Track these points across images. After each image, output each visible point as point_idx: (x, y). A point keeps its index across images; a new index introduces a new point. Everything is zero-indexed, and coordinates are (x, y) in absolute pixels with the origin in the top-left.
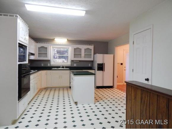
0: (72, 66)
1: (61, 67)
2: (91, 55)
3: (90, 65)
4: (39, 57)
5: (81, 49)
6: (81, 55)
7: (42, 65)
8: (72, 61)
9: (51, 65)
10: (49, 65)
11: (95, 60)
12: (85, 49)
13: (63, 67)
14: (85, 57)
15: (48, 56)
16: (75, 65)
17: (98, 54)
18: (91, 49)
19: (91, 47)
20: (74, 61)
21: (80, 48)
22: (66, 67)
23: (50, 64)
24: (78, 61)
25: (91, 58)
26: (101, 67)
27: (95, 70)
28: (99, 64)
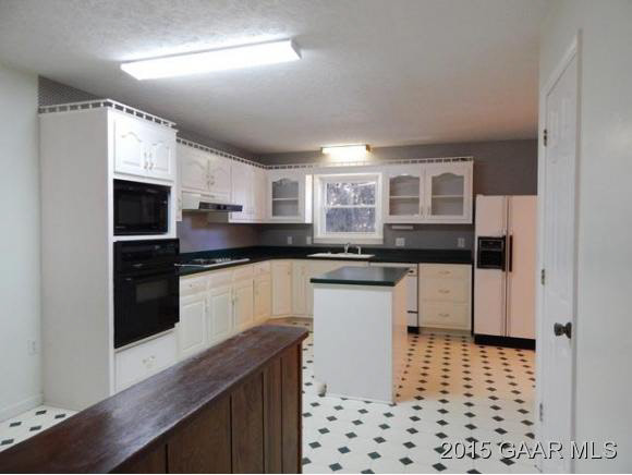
0: (389, 246)
1: (346, 248)
2: (461, 200)
3: (461, 244)
4: (274, 214)
5: (418, 179)
6: (416, 201)
7: (290, 241)
8: (388, 227)
9: (315, 242)
10: (309, 242)
11: (477, 223)
12: (434, 179)
13: (353, 250)
14: (435, 210)
15: (300, 211)
16: (400, 243)
17: (485, 194)
18: (462, 177)
20: (394, 227)
21: (414, 176)
22: (364, 251)
23: (312, 240)
24: (411, 228)
25: (461, 213)
26: (496, 254)
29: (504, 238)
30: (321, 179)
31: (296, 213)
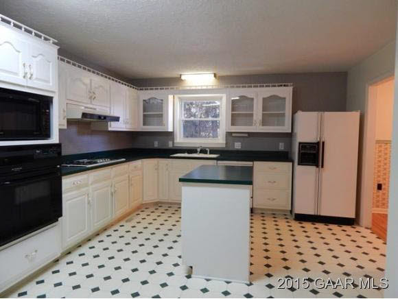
0: (231, 149)
1: (199, 150)
2: (283, 115)
3: (281, 147)
4: (144, 124)
5: (252, 99)
6: (251, 115)
7: (156, 145)
8: (229, 134)
9: (175, 145)
10: (170, 145)
11: (295, 131)
12: (264, 99)
13: (203, 151)
14: (264, 123)
15: (165, 122)
16: (238, 146)
17: (303, 111)
18: (285, 98)
19: (286, 92)
20: (233, 135)
21: (249, 96)
22: (212, 152)
23: (173, 143)
24: (246, 135)
25: (283, 124)
26: (312, 155)
27: (293, 161)
28: (303, 146)
29: (318, 143)
30: (179, 98)
31: (161, 123)
